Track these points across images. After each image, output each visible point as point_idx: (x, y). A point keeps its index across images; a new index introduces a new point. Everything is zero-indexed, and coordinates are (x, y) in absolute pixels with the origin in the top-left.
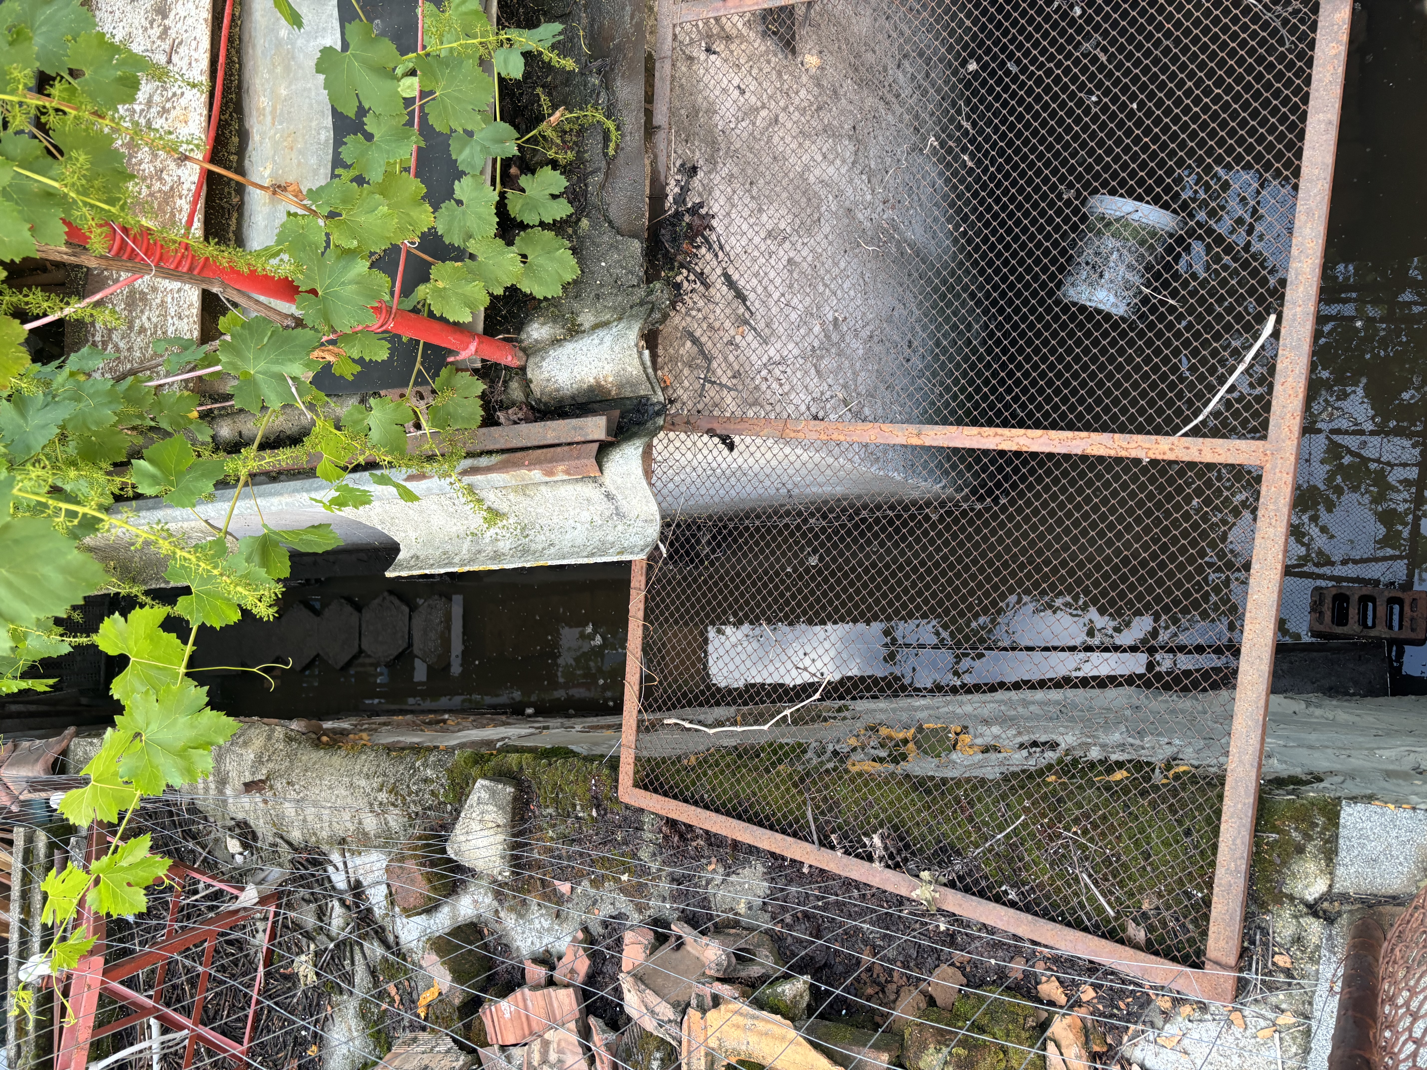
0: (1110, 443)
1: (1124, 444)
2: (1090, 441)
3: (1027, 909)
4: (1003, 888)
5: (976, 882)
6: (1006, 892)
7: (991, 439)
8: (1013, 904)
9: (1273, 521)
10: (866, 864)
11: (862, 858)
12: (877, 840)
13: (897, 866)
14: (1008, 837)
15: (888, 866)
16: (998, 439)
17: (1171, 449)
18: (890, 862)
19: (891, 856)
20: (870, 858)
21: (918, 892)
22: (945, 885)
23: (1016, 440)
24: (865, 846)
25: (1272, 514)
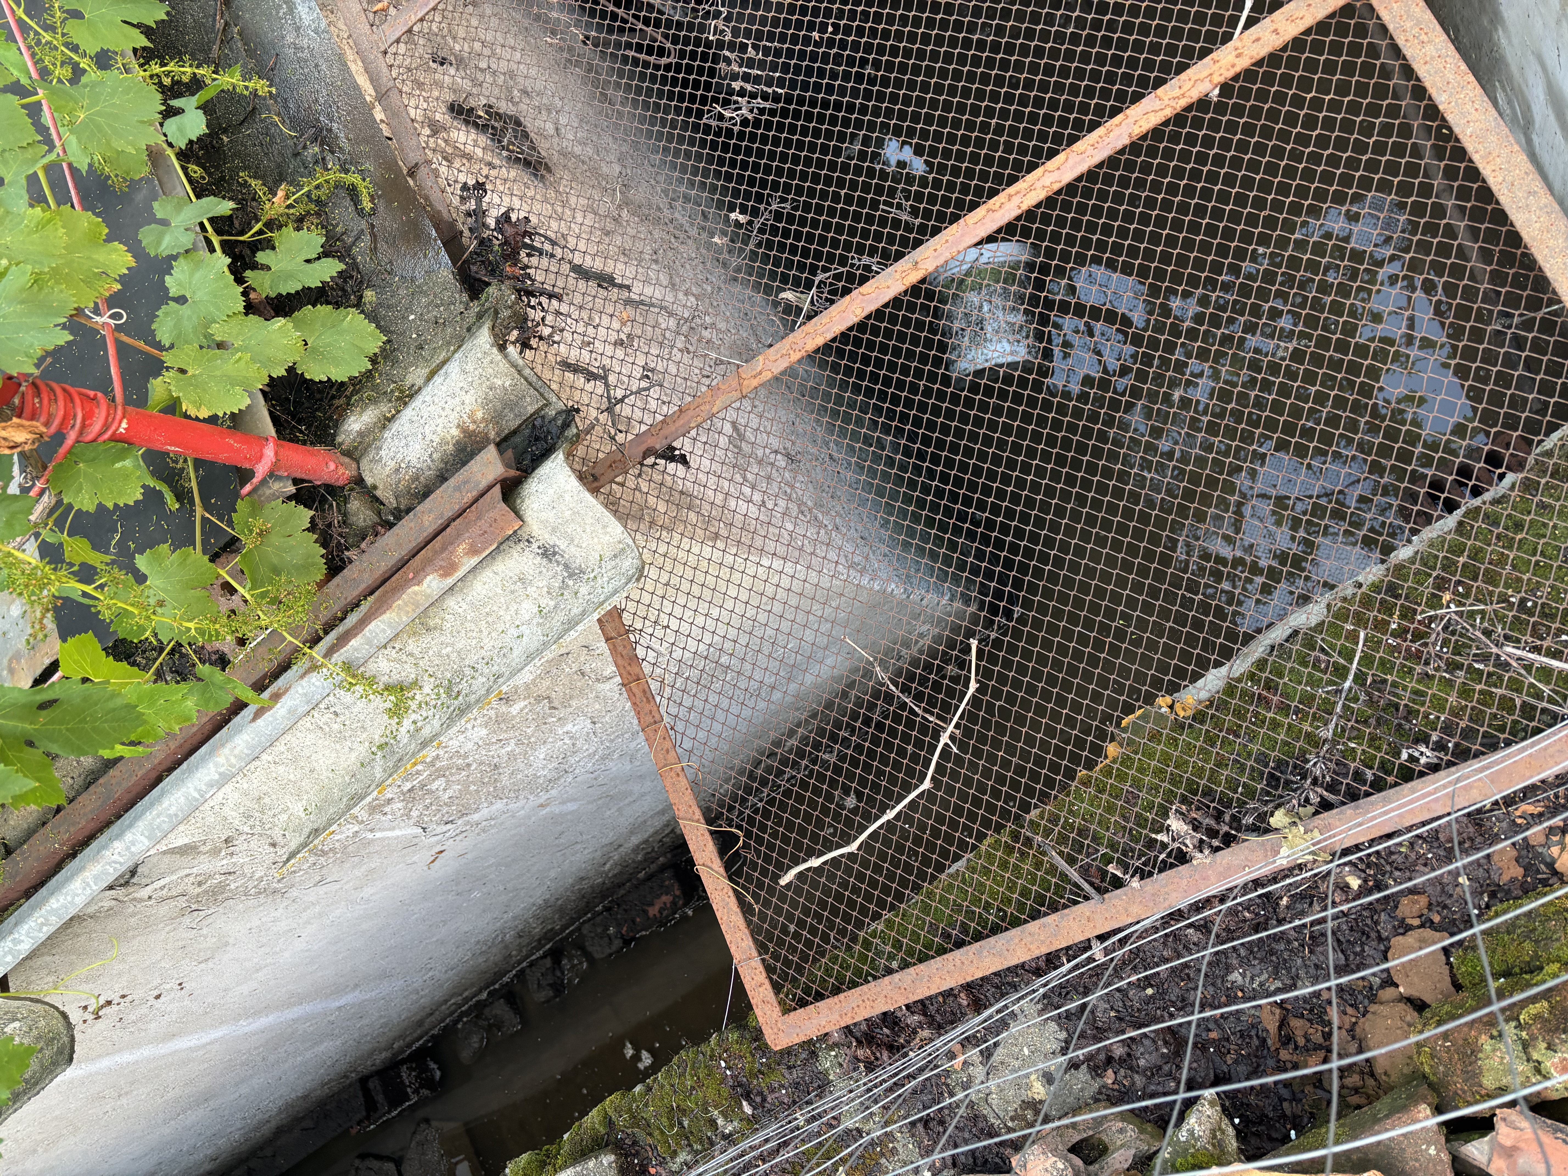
0: (1158, 104)
1: (1177, 92)
2: (1131, 120)
3: (1463, 755)
4: (1404, 756)
5: (1358, 776)
6: (1412, 759)
7: (1008, 206)
8: (1434, 768)
9: (1424, 37)
10: (1183, 869)
11: (1172, 866)
12: (1176, 824)
13: (1228, 841)
14: (1360, 678)
15: (1217, 849)
16: (1016, 200)
17: (1238, 56)
18: (1216, 843)
19: (1212, 833)
20: (1182, 858)
21: (1284, 851)
22: (1316, 813)
23: (1038, 185)
24: (1164, 846)
25: (1415, 31)
